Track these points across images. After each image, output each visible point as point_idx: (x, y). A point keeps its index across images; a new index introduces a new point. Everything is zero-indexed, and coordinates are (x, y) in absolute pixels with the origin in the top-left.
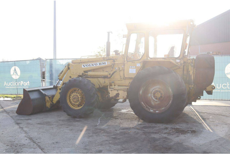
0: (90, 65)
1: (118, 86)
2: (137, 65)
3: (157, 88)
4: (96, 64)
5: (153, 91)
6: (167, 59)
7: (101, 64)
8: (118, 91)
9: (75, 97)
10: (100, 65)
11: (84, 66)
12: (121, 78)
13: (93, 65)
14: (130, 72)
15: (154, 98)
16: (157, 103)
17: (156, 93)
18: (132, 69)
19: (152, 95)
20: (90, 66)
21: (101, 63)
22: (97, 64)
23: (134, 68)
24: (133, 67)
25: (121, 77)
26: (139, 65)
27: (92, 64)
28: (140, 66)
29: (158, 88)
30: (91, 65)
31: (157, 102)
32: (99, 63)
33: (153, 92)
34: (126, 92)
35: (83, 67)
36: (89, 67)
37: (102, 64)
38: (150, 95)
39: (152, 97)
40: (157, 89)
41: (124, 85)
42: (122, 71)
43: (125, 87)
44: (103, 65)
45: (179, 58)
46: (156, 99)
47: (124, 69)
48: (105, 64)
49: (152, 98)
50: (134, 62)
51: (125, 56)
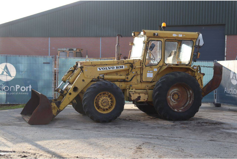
0: (106, 68)
1: (136, 89)
2: (154, 70)
3: (175, 91)
4: (113, 68)
5: (173, 93)
6: (179, 65)
7: (118, 68)
8: (139, 94)
9: (105, 101)
10: (117, 68)
11: (100, 70)
12: (138, 82)
13: (109, 69)
14: (148, 76)
15: (172, 100)
16: (175, 104)
17: (175, 95)
18: (150, 73)
19: (171, 96)
20: (106, 69)
21: (118, 67)
22: (114, 68)
23: (151, 73)
24: (150, 71)
25: (138, 80)
26: (156, 70)
27: (109, 68)
28: (157, 71)
29: (177, 91)
30: (107, 68)
31: (175, 102)
32: (117, 67)
33: (172, 94)
34: (147, 95)
35: (98, 70)
36: (105, 70)
37: (119, 67)
38: (169, 97)
39: (171, 98)
40: (175, 92)
42: (140, 75)
43: (143, 90)
44: (119, 69)
45: (188, 65)
46: (174, 100)
47: (142, 73)
48: (123, 68)
49: (171, 100)
50: (152, 67)
51: (143, 61)
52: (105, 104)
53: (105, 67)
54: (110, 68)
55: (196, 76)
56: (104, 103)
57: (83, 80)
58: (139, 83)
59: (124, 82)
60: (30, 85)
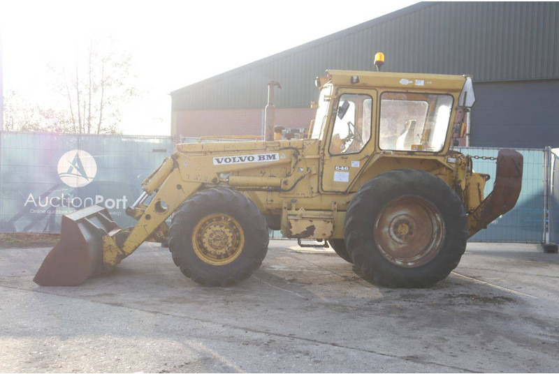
0: (234, 159)
1: (306, 210)
2: (353, 165)
3: (402, 215)
4: (251, 159)
5: (395, 221)
6: (417, 153)
7: (264, 159)
8: (311, 221)
9: (218, 236)
10: (260, 159)
11: (219, 162)
12: (313, 192)
13: (242, 160)
14: (336, 179)
15: (394, 237)
16: (401, 246)
17: (400, 226)
18: (341, 173)
19: (391, 228)
20: (234, 161)
21: (264, 156)
22: (253, 158)
23: (344, 171)
24: (342, 168)
25: (312, 188)
26: (356, 164)
27: (241, 158)
28: (358, 166)
29: (405, 215)
30: (237, 160)
31: (401, 244)
32: (260, 157)
33: (393, 224)
34: (330, 223)
35: (215, 163)
36: (231, 163)
37: (266, 158)
38: (386, 229)
39: (392, 233)
40: (402, 217)
41: (319, 208)
42: (316, 177)
43: (323, 212)
44: (267, 161)
45: (441, 153)
46: (399, 238)
47: (322, 172)
48: (274, 158)
49: (391, 236)
50: (347, 158)
51: (325, 143)
52: (217, 244)
53: (231, 157)
54: (243, 158)
55: (460, 181)
56: (215, 240)
57: (179, 187)
58: (314, 195)
59: (277, 193)
60: (124, 197)
